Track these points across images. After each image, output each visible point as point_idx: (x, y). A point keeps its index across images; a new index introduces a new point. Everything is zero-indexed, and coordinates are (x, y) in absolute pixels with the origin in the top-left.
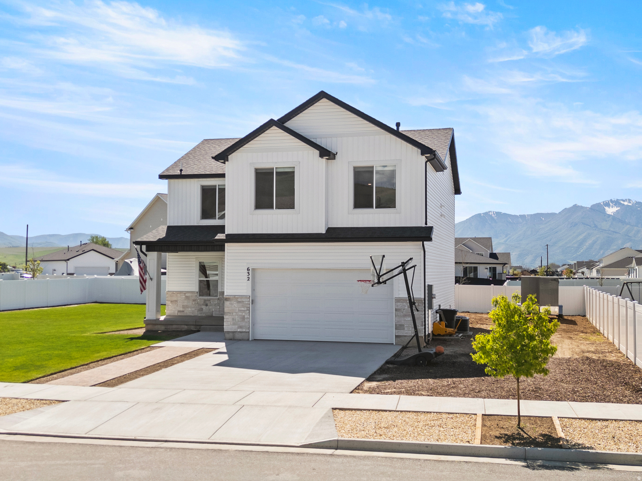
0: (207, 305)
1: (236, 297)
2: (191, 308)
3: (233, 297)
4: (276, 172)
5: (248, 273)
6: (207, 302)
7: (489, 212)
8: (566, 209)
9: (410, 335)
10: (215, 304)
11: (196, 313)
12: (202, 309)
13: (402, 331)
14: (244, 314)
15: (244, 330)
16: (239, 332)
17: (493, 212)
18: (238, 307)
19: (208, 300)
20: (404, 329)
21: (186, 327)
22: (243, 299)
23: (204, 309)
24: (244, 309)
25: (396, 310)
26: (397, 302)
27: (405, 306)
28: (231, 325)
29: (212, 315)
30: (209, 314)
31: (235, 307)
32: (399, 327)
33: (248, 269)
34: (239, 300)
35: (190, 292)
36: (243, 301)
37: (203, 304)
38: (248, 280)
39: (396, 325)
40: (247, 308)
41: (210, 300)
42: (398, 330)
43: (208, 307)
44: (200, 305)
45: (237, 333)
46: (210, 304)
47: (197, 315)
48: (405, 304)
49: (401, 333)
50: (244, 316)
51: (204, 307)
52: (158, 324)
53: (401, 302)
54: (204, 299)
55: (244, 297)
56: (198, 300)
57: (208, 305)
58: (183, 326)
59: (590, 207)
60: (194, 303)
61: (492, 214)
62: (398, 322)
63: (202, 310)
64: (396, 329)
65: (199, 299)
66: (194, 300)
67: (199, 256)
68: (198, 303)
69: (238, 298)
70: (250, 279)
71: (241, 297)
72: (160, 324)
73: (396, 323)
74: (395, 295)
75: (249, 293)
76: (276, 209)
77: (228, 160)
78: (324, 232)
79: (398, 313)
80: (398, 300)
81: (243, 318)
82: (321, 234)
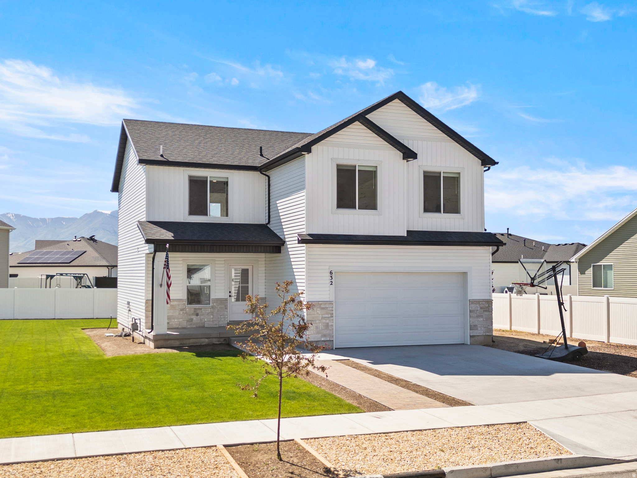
0: (197, 315)
1: (320, 303)
2: (178, 319)
3: (317, 303)
4: (359, 170)
5: (331, 277)
6: (199, 312)
7: (8, 214)
8: (86, 214)
9: (482, 334)
10: (208, 314)
11: (185, 324)
12: (192, 319)
13: (476, 331)
14: (328, 321)
15: (328, 339)
16: (322, 341)
17: (12, 214)
18: (322, 314)
19: (199, 309)
20: (477, 329)
21: (207, 340)
22: (326, 305)
23: (194, 319)
24: (328, 316)
25: (470, 311)
26: (472, 304)
27: (478, 307)
28: (314, 334)
29: (204, 326)
30: (201, 325)
31: (318, 314)
32: (473, 327)
33: (330, 272)
34: (323, 306)
35: (177, 300)
36: (327, 308)
37: (193, 314)
38: (331, 284)
39: (470, 326)
40: (331, 314)
41: (201, 309)
42: (473, 331)
43: (199, 317)
44: (189, 315)
45: (320, 342)
46: (202, 313)
47: (185, 326)
48: (477, 305)
49: (475, 333)
50: (328, 323)
51: (194, 318)
52: (170, 339)
53: (475, 304)
54: (194, 307)
55: (328, 303)
56: (187, 309)
57: (199, 314)
58: (203, 340)
59: (110, 213)
60: (182, 312)
61: (10, 216)
62: (473, 323)
63: (192, 321)
64: (470, 329)
65: (189, 307)
66: (182, 310)
67: (189, 258)
68: (186, 313)
69: (321, 304)
70: (333, 283)
71: (325, 303)
72: (174, 339)
73: (471, 324)
74: (470, 297)
75: (332, 298)
76: (359, 209)
77: (309, 151)
78: (406, 235)
79: (472, 314)
80: (472, 302)
81: (327, 326)
82: (404, 237)
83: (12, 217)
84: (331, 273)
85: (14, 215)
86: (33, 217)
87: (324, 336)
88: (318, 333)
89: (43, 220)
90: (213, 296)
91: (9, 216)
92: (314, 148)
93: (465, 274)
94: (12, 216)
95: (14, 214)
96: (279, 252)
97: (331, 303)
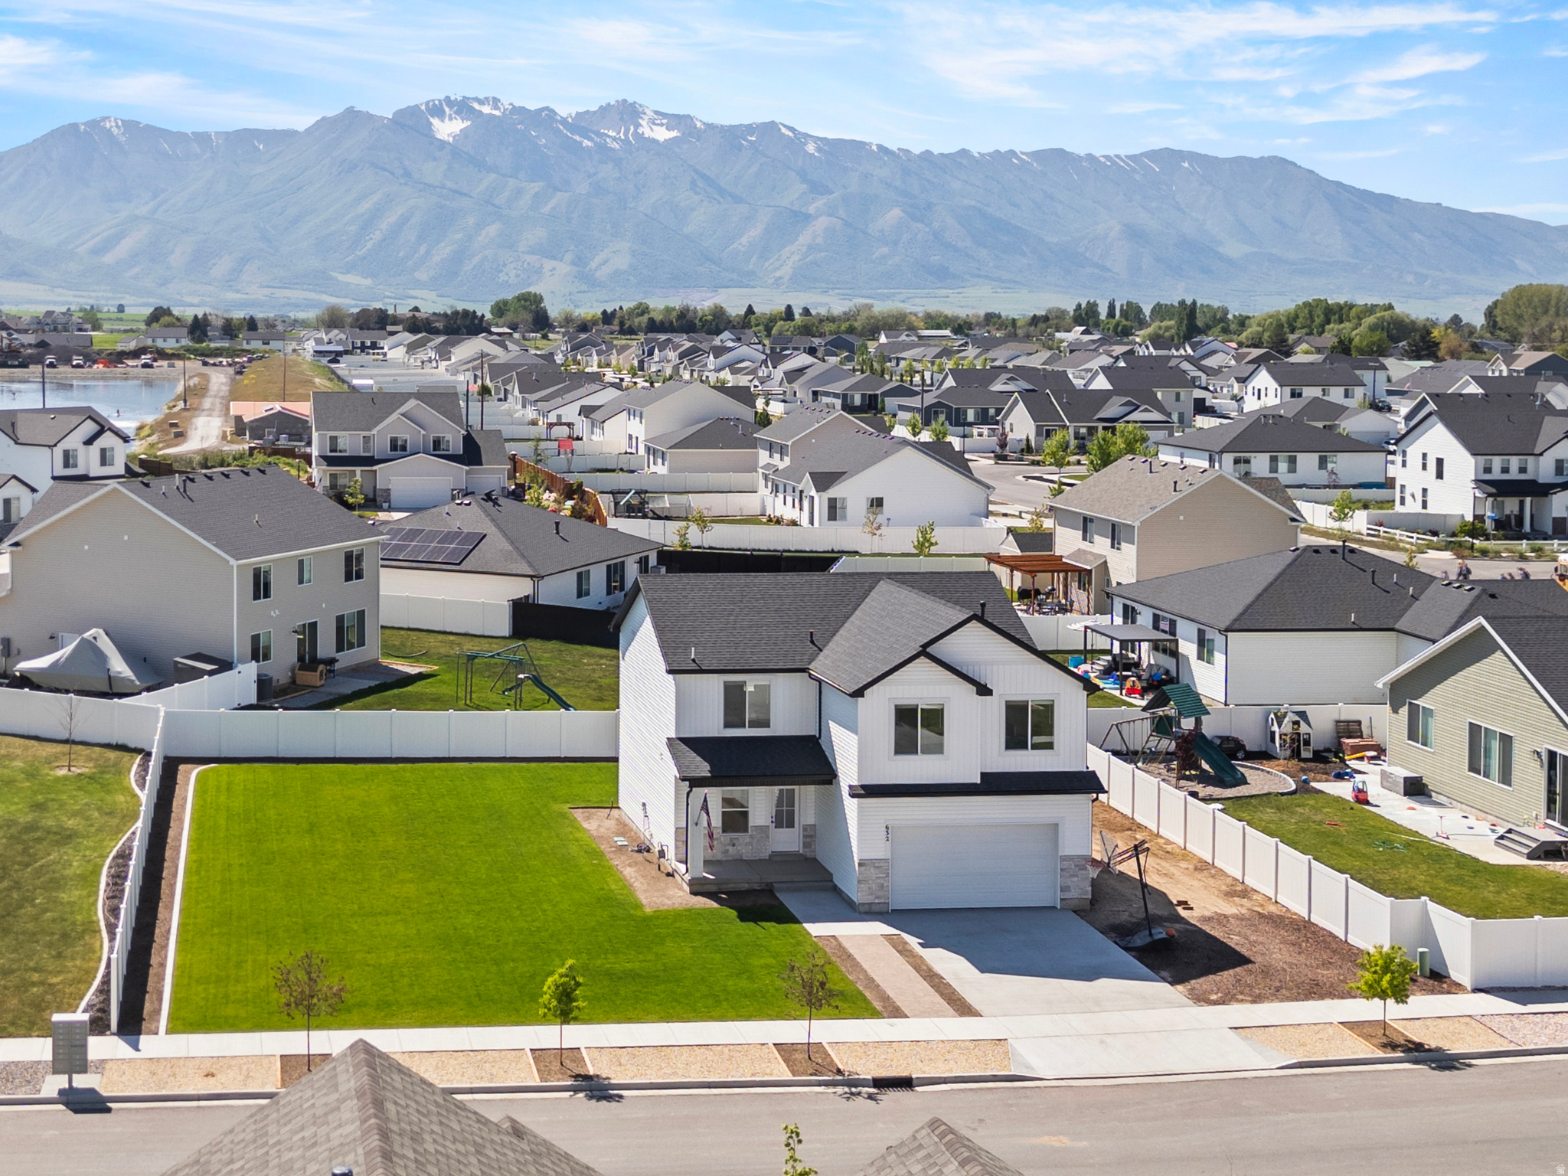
0: (734, 845)
1: (874, 861)
3: (870, 861)
4: (921, 710)
5: (887, 832)
6: (735, 841)
7: (104, 119)
9: (1076, 897)
10: (746, 844)
11: (719, 856)
12: (728, 850)
13: (1068, 893)
14: (882, 881)
15: (883, 900)
16: (877, 903)
18: (876, 874)
19: (736, 838)
20: (1070, 891)
21: (746, 885)
22: (881, 864)
23: (730, 850)
24: (883, 876)
25: (1062, 870)
27: (1071, 865)
28: (867, 896)
30: (737, 857)
31: (871, 873)
32: (1064, 889)
34: (878, 864)
37: (729, 844)
38: (887, 840)
39: (1062, 887)
40: (886, 873)
41: (740, 839)
42: (1064, 893)
43: (736, 850)
44: (725, 845)
45: (874, 904)
46: (740, 844)
47: (720, 858)
48: (1071, 863)
49: (1067, 895)
50: (883, 883)
51: (730, 848)
52: (707, 884)
53: (1068, 861)
54: (733, 836)
55: (884, 863)
56: (723, 838)
57: (736, 844)
58: (742, 885)
59: (390, 116)
60: (716, 842)
62: (1065, 883)
63: (728, 852)
64: (1061, 891)
65: (724, 835)
66: (716, 839)
68: (721, 843)
69: (876, 862)
70: (890, 839)
71: (880, 861)
72: (710, 884)
73: (1062, 885)
74: (1060, 854)
75: (888, 856)
76: (922, 752)
77: (863, 696)
78: (979, 782)
79: (1064, 873)
80: (1064, 859)
81: (882, 886)
82: (976, 784)
83: (115, 131)
84: (887, 827)
85: (120, 123)
86: (175, 130)
87: (877, 897)
88: (871, 894)
89: (203, 138)
90: (751, 823)
91: (108, 125)
92: (867, 692)
93: (1057, 825)
94: (117, 126)
95: (123, 121)
96: (830, 783)
97: (886, 860)
